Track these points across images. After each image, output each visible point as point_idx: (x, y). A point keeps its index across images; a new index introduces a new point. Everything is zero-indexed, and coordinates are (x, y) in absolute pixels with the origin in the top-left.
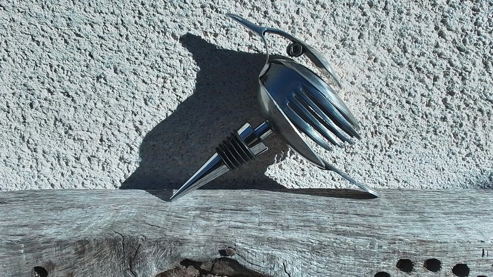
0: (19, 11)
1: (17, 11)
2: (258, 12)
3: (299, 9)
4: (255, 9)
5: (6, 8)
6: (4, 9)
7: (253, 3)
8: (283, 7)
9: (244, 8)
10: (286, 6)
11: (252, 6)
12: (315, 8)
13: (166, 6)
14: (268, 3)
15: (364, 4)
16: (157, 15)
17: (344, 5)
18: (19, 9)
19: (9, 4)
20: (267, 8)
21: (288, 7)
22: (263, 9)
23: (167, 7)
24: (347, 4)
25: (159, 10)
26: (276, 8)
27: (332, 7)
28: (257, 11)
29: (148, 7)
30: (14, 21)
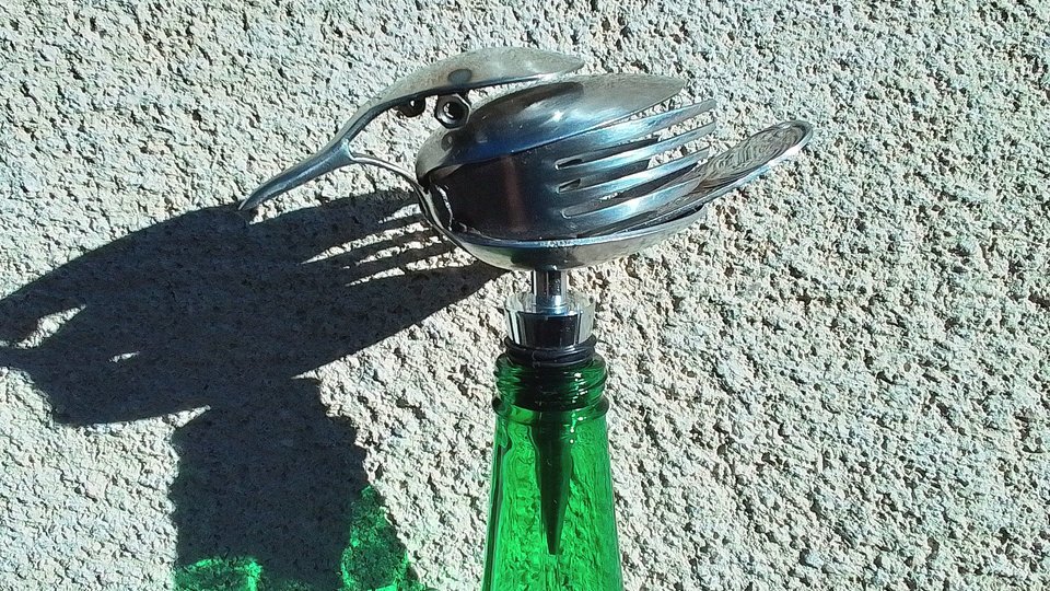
0: (163, 562)
1: (158, 560)
2: (662, 584)
3: (751, 583)
4: (655, 576)
5: (138, 556)
6: (133, 556)
7: (652, 566)
8: (716, 579)
9: (631, 574)
10: (722, 576)
11: (649, 571)
12: (787, 583)
13: (464, 562)
14: (683, 568)
15: (896, 583)
16: (446, 580)
17: (851, 580)
18: (164, 556)
19: (145, 547)
20: (681, 578)
21: (727, 578)
22: (673, 579)
23: (466, 565)
24: (858, 579)
25: (450, 570)
26: (701, 579)
27: (826, 584)
28: (659, 582)
29: (427, 563)
30: (151, 580)
